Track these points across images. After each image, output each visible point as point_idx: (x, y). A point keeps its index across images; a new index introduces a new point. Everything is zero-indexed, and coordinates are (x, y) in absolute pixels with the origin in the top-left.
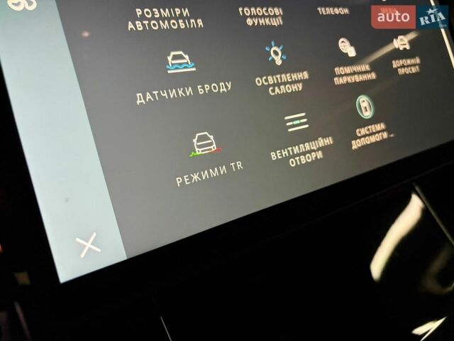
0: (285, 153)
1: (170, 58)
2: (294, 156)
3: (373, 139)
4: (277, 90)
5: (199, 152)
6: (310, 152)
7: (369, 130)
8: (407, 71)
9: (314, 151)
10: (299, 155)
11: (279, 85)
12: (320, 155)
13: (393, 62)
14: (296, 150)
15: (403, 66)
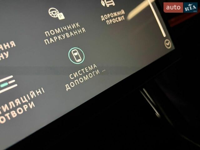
3: (86, 78)
6: (21, 106)
7: (81, 72)
8: (115, 21)
9: (26, 103)
10: (8, 111)
12: (32, 105)
13: (102, 16)
14: (5, 108)
15: (111, 18)
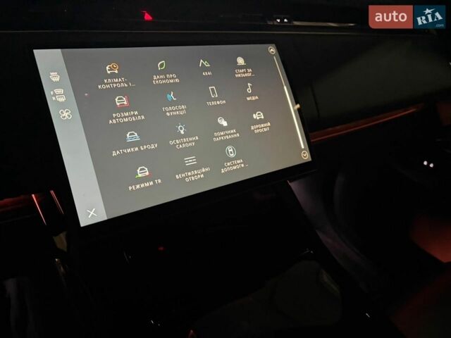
0: (183, 175)
1: (128, 135)
2: (188, 177)
3: (235, 168)
4: (181, 146)
5: (140, 175)
7: (232, 163)
8: (261, 131)
9: (199, 174)
10: (190, 176)
11: (182, 144)
13: (252, 127)
14: (189, 174)
15: (259, 128)
